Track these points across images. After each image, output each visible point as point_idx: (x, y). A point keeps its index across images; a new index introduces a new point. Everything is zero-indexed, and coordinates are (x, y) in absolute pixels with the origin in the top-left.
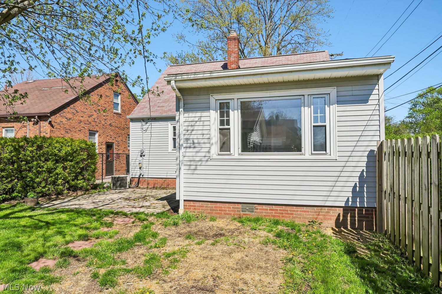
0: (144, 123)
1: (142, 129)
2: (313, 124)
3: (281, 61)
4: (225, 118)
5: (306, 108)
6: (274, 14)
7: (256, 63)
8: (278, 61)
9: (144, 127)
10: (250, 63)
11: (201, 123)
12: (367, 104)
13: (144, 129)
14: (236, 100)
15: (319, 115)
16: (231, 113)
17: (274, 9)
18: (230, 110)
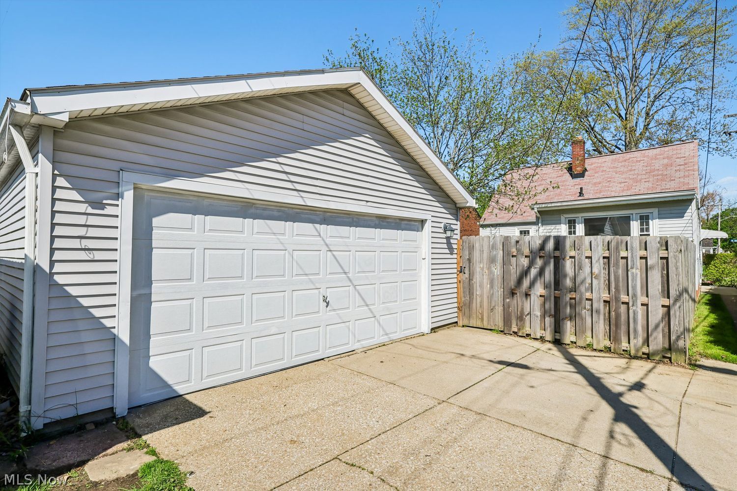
0: (493, 229)
1: (491, 233)
2: (640, 233)
3: (636, 157)
4: (572, 230)
5: (635, 222)
6: (640, 71)
7: (605, 161)
8: (632, 158)
9: (492, 231)
10: (598, 163)
11: (556, 230)
12: (683, 219)
13: (493, 233)
14: (580, 218)
15: (645, 227)
16: (577, 226)
17: (639, 66)
18: (576, 224)
